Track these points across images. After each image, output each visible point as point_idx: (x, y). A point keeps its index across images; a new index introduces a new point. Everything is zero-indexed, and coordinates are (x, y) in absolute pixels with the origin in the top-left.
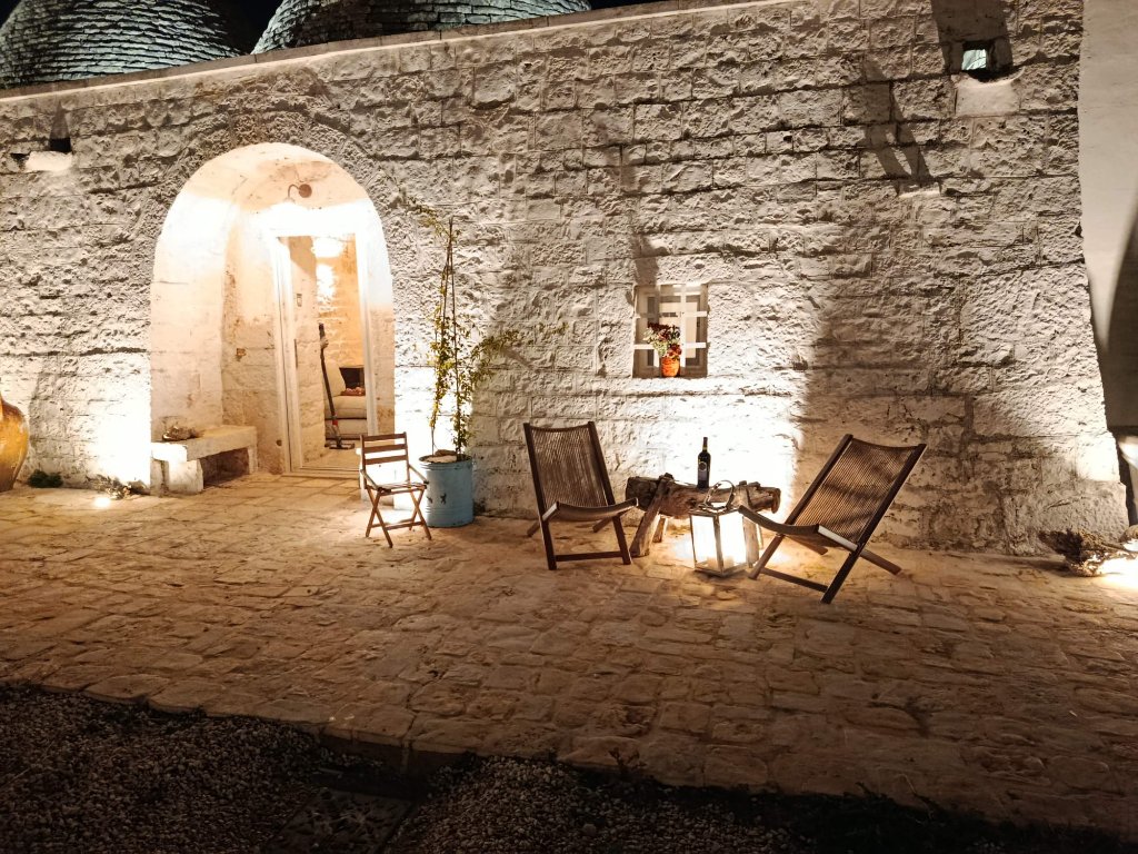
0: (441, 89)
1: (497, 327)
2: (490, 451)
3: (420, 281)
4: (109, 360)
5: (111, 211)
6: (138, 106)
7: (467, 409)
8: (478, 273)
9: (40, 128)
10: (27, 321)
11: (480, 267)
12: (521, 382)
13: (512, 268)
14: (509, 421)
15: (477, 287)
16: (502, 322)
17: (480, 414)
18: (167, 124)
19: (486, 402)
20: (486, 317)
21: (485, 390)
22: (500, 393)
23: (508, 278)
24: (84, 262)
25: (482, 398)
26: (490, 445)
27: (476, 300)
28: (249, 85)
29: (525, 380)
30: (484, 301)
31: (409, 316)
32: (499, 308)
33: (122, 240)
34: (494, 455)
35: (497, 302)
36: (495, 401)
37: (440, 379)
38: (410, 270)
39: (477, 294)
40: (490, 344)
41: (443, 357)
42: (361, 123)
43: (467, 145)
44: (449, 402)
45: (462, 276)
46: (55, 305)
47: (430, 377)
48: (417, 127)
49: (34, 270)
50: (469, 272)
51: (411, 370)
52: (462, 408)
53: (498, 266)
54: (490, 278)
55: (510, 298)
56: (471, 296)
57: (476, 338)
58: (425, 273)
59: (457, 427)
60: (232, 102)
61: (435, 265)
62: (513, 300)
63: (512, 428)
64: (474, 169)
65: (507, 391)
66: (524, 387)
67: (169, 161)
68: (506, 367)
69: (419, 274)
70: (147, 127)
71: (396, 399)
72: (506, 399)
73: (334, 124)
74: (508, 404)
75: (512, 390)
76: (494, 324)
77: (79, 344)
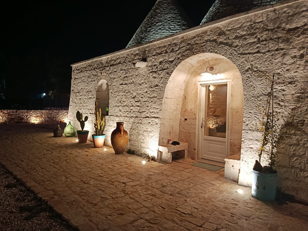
0: (271, 26)
1: (291, 117)
2: (285, 169)
3: (256, 98)
4: (150, 120)
5: (155, 77)
6: (165, 46)
7: (275, 150)
8: (283, 95)
9: (140, 56)
10: (132, 108)
11: (284, 93)
12: (303, 142)
13: (301, 93)
14: (295, 158)
15: (283, 101)
16: (294, 116)
17: (280, 153)
18: (172, 51)
19: (283, 148)
20: (286, 113)
21: (283, 143)
22: (291, 145)
23: (298, 97)
24: (147, 92)
25: (282, 147)
26: (284, 167)
27: (282, 106)
28: (198, 36)
29: (305, 141)
30: (285, 106)
31: (250, 111)
32: (292, 109)
33: (157, 86)
34: (286, 172)
35: (293, 107)
36: (288, 148)
37: (265, 137)
38: (252, 94)
39: (282, 103)
40: (288, 125)
41: (267, 129)
42: (237, 42)
43: (282, 46)
44: (268, 147)
45: (275, 96)
46: (138, 104)
47: (260, 135)
48: (259, 41)
49: (135, 94)
50: (280, 95)
51: (249, 132)
53: (293, 92)
54: (289, 97)
55: (299, 105)
56: (279, 104)
57: (282, 122)
58: (258, 95)
59: (271, 158)
60: (192, 42)
61: (263, 92)
62: (300, 106)
63: (296, 161)
64: (284, 55)
65: (294, 145)
66: (304, 144)
67: (172, 62)
68: (295, 134)
69: (256, 95)
70: (167, 52)
71: (242, 142)
72: (294, 148)
73: (226, 44)
74: (295, 150)
75: (298, 145)
76: (290, 116)
77: (143, 115)
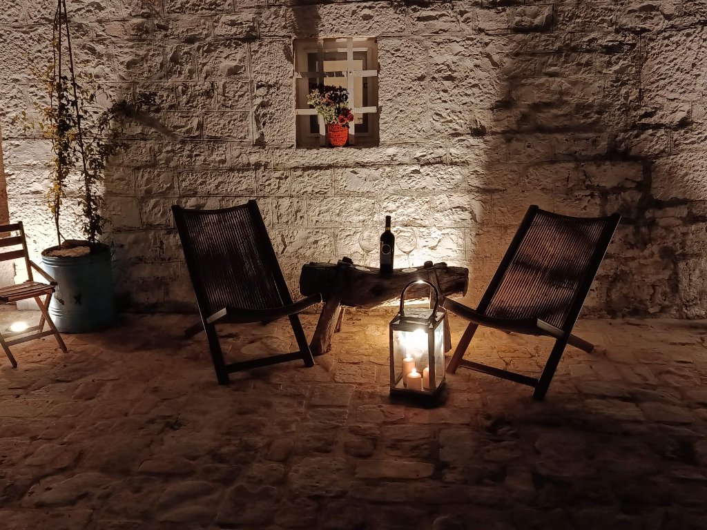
1: (128, 89)
2: (132, 237)
3: (24, 32)
7: (98, 189)
8: (100, 21)
11: (102, 14)
12: (163, 155)
13: (142, 16)
14: (152, 202)
15: (101, 41)
16: (135, 83)
17: (116, 195)
19: (121, 179)
20: (114, 76)
21: (119, 165)
22: (138, 168)
23: (139, 28)
25: (116, 176)
26: (131, 230)
27: (100, 56)
29: (168, 152)
30: (110, 56)
31: (15, 76)
32: (129, 65)
34: (136, 242)
35: (128, 58)
36: (132, 178)
37: (60, 154)
38: (9, 19)
39: (100, 48)
40: (122, 110)
41: (63, 128)
44: (74, 181)
45: (80, 26)
47: (47, 150)
50: (89, 20)
51: (22, 143)
52: (93, 189)
53: (124, 13)
54: (115, 28)
55: (142, 53)
56: (93, 50)
57: (104, 103)
58: (30, 22)
59: (88, 213)
61: (43, 12)
62: (146, 55)
63: (156, 209)
65: (146, 167)
66: (168, 161)
68: (144, 137)
69: (24, 23)
71: (7, 179)
72: (146, 176)
74: (148, 182)
75: (153, 165)
76: (125, 85)
